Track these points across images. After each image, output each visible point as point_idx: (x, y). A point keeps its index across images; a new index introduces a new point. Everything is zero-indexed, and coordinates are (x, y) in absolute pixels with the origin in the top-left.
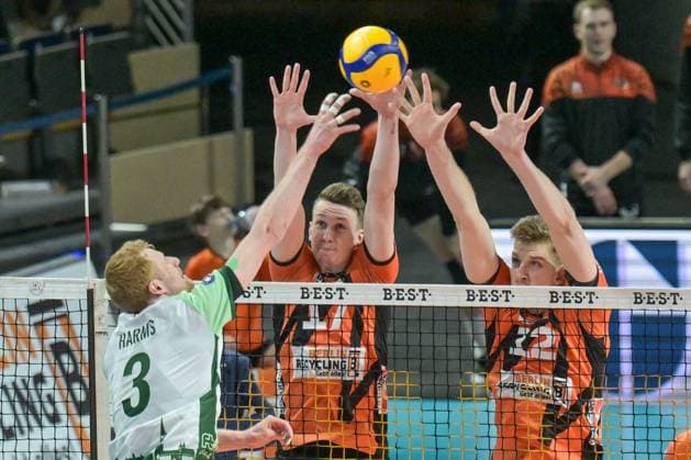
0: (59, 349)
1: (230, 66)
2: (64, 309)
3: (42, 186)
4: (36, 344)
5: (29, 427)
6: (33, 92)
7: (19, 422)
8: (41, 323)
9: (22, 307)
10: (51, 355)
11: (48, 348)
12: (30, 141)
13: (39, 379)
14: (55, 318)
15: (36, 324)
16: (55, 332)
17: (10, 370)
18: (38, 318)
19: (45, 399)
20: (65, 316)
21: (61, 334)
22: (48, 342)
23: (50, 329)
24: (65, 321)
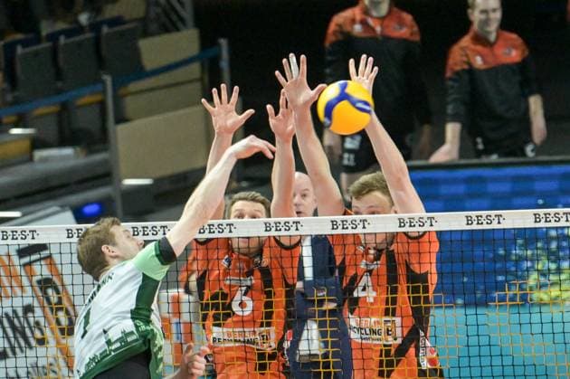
0: (45, 284)
1: (219, 45)
2: (47, 252)
3: (68, 151)
4: (25, 281)
5: (20, 347)
6: (59, 75)
7: (7, 335)
8: (30, 264)
9: (13, 252)
10: (37, 289)
11: (35, 284)
12: (59, 114)
13: (28, 309)
14: (40, 260)
15: (25, 265)
16: (41, 270)
17: (7, 303)
18: (26, 260)
19: (32, 324)
20: (50, 257)
21: (46, 273)
22: (35, 279)
23: (36, 268)
24: (48, 260)
